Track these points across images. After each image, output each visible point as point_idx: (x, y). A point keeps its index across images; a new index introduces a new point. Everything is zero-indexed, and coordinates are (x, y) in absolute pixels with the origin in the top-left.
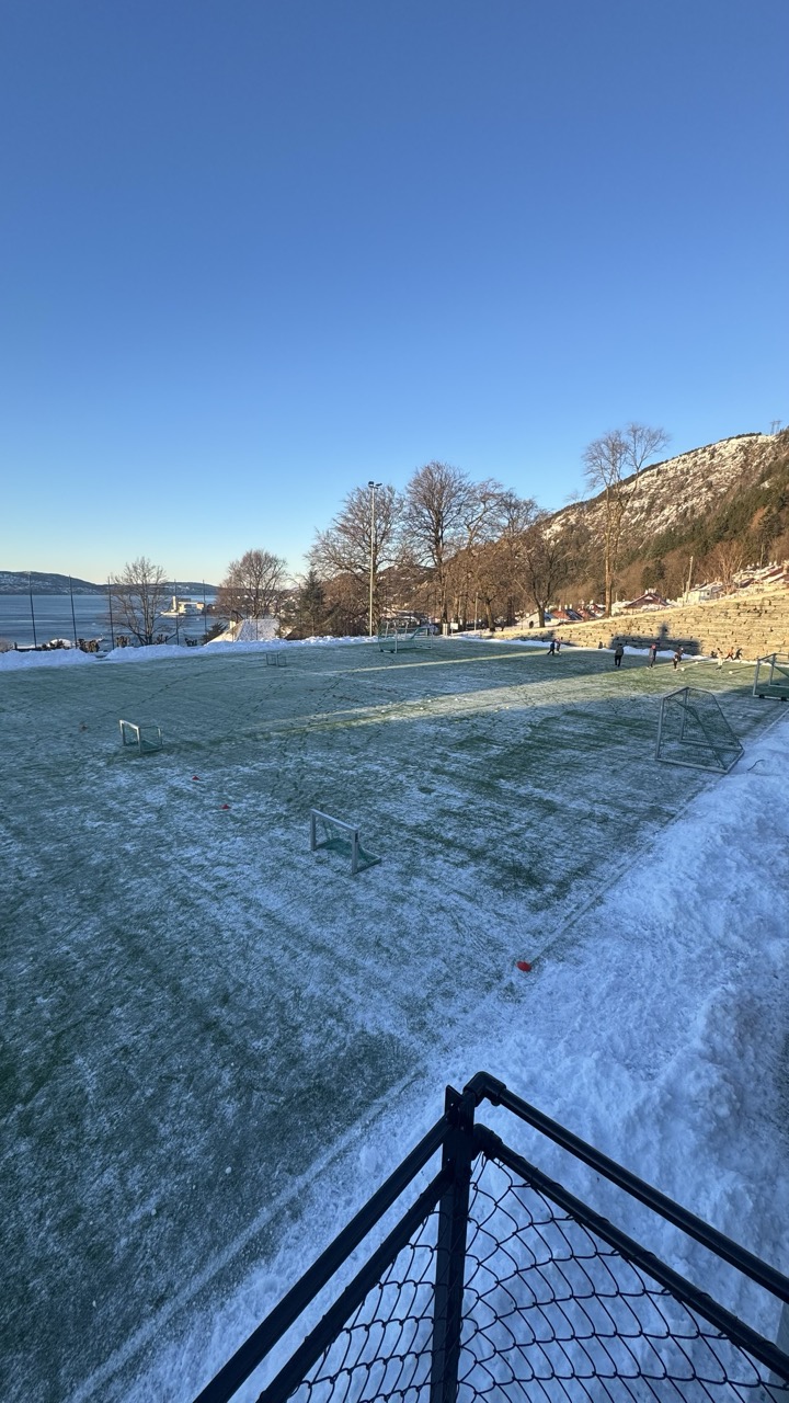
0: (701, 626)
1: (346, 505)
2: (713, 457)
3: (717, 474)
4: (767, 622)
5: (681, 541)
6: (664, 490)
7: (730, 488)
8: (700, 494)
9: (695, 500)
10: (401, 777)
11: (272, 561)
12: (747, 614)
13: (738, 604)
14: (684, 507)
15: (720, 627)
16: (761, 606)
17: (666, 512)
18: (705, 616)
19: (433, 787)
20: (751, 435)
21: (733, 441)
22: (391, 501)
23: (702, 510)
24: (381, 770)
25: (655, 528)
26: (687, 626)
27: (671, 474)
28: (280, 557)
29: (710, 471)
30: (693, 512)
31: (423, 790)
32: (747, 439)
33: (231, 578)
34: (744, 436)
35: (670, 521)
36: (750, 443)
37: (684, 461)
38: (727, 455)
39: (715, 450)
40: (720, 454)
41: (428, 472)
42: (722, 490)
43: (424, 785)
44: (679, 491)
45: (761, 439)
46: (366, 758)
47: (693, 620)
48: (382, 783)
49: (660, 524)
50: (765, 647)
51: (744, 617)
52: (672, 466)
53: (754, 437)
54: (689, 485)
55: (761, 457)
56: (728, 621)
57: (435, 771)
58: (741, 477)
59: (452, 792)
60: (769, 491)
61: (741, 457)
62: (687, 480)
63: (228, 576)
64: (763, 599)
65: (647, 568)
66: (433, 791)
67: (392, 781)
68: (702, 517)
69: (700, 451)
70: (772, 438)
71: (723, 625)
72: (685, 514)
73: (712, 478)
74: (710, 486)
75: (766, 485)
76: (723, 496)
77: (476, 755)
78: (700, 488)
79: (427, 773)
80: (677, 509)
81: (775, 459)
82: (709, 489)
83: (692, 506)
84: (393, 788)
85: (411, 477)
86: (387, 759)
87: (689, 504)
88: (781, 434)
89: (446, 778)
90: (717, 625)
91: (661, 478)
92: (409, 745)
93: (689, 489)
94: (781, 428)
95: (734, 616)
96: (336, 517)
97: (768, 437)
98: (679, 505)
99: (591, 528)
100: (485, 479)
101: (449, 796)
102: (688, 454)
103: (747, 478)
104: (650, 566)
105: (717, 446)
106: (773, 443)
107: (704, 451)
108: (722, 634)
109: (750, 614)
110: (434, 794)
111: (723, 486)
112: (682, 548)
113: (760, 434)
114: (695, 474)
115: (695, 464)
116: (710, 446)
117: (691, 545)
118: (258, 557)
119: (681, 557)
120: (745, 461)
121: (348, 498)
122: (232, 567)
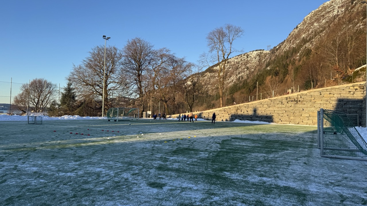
0: (271, 109)
1: (90, 54)
2: (248, 57)
3: (250, 64)
4: (301, 106)
5: (240, 89)
6: (231, 69)
7: (255, 69)
8: (244, 71)
9: (242, 74)
10: (125, 175)
11: (49, 85)
12: (291, 102)
13: (287, 98)
14: (239, 76)
15: (280, 109)
16: (297, 98)
17: (232, 78)
18: (272, 104)
19: (163, 181)
20: (261, 50)
21: (254, 52)
22: (115, 54)
23: (245, 77)
24: (104, 171)
25: (228, 84)
26: (264, 109)
27: (233, 63)
28: (53, 83)
29: (247, 62)
30: (242, 78)
31: (153, 185)
32: (259, 51)
33: (23, 94)
34: (258, 50)
35: (233, 82)
36: (261, 53)
37: (237, 58)
38: (253, 57)
39: (248, 55)
40: (250, 57)
41: (134, 43)
42: (252, 70)
43: (152, 181)
44: (236, 70)
45: (264, 52)
46: (89, 163)
47: (267, 106)
48: (104, 182)
49: (230, 83)
50: (301, 117)
51: (290, 104)
52: (233, 60)
53: (262, 51)
54: (240, 68)
55: (265, 58)
56: (283, 106)
57: (160, 168)
58: (259, 65)
59: (185, 185)
60: (271, 70)
61: (258, 58)
62: (239, 66)
63: (21, 92)
64: (298, 95)
65: (228, 99)
66: (164, 185)
67: (116, 179)
68: (246, 80)
69: (243, 55)
70: (268, 52)
71: (281, 108)
72: (239, 79)
73: (248, 65)
74: (248, 68)
75: (268, 68)
76: (253, 72)
77: (191, 158)
78: (244, 69)
79: (152, 171)
80: (236, 77)
81: (270, 59)
82: (248, 70)
83: (242, 76)
84: (117, 186)
85: (126, 44)
86: (111, 163)
87: (240, 75)
88: (271, 50)
89: (173, 174)
90: (278, 108)
91: (229, 64)
92: (131, 154)
93: (240, 69)
94: (271, 48)
95: (286, 103)
96: (85, 59)
97: (267, 51)
98: (237, 75)
99: (203, 84)
100: (162, 48)
101: (183, 189)
102: (238, 56)
103: (261, 66)
104: (229, 98)
105: (249, 53)
106: (269, 53)
107: (244, 55)
108: (281, 112)
109: (293, 102)
110: (165, 189)
111: (252, 69)
112: (240, 91)
113: (264, 50)
114: (242, 64)
115: (241, 60)
116: (246, 53)
117: (244, 90)
118: (40, 82)
119: (241, 94)
120: (260, 59)
121: (92, 51)
122: (24, 86)
